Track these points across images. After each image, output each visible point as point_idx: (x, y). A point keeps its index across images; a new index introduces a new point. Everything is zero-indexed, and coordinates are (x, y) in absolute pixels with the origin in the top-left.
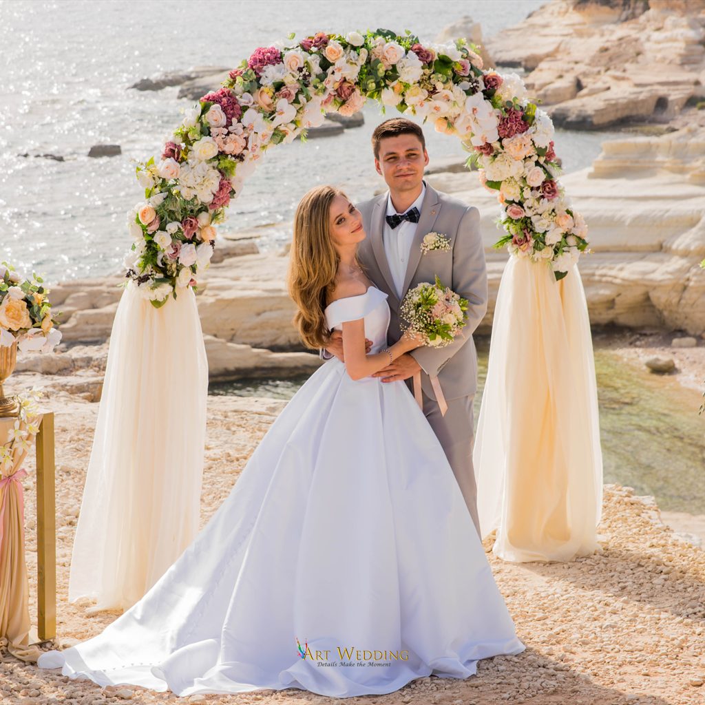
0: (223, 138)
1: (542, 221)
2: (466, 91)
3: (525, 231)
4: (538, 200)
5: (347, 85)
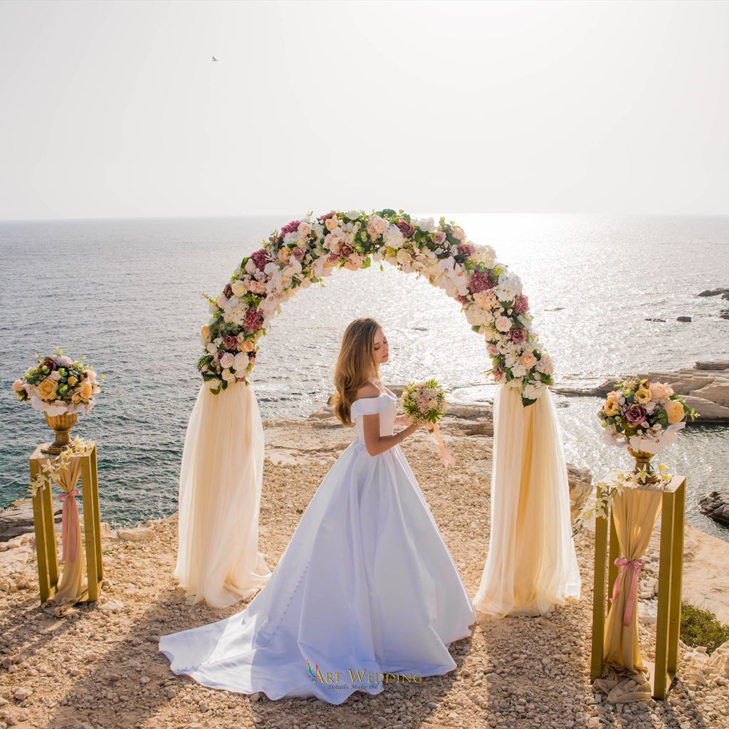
0: (249, 282)
1: (510, 359)
2: (438, 256)
3: (499, 366)
4: (507, 342)
5: (345, 247)
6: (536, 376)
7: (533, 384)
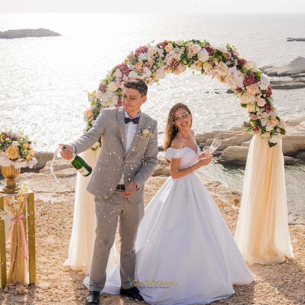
0: (120, 83)
1: (264, 121)
2: (228, 66)
3: (257, 125)
4: (263, 112)
5: (175, 62)
6: (278, 130)
7: (277, 135)
